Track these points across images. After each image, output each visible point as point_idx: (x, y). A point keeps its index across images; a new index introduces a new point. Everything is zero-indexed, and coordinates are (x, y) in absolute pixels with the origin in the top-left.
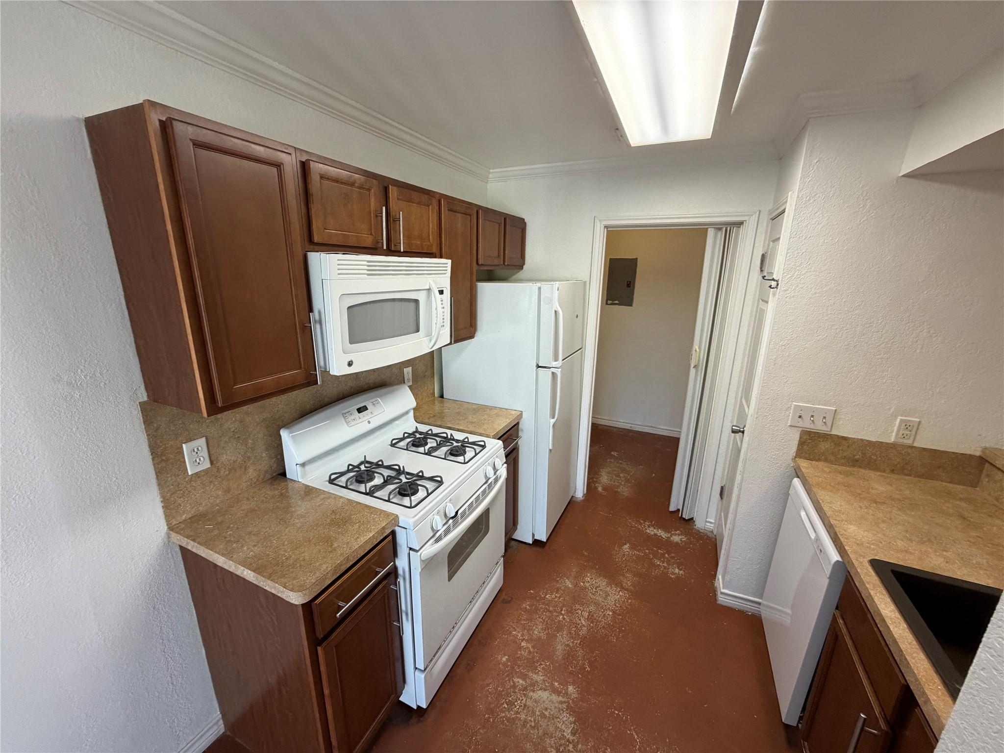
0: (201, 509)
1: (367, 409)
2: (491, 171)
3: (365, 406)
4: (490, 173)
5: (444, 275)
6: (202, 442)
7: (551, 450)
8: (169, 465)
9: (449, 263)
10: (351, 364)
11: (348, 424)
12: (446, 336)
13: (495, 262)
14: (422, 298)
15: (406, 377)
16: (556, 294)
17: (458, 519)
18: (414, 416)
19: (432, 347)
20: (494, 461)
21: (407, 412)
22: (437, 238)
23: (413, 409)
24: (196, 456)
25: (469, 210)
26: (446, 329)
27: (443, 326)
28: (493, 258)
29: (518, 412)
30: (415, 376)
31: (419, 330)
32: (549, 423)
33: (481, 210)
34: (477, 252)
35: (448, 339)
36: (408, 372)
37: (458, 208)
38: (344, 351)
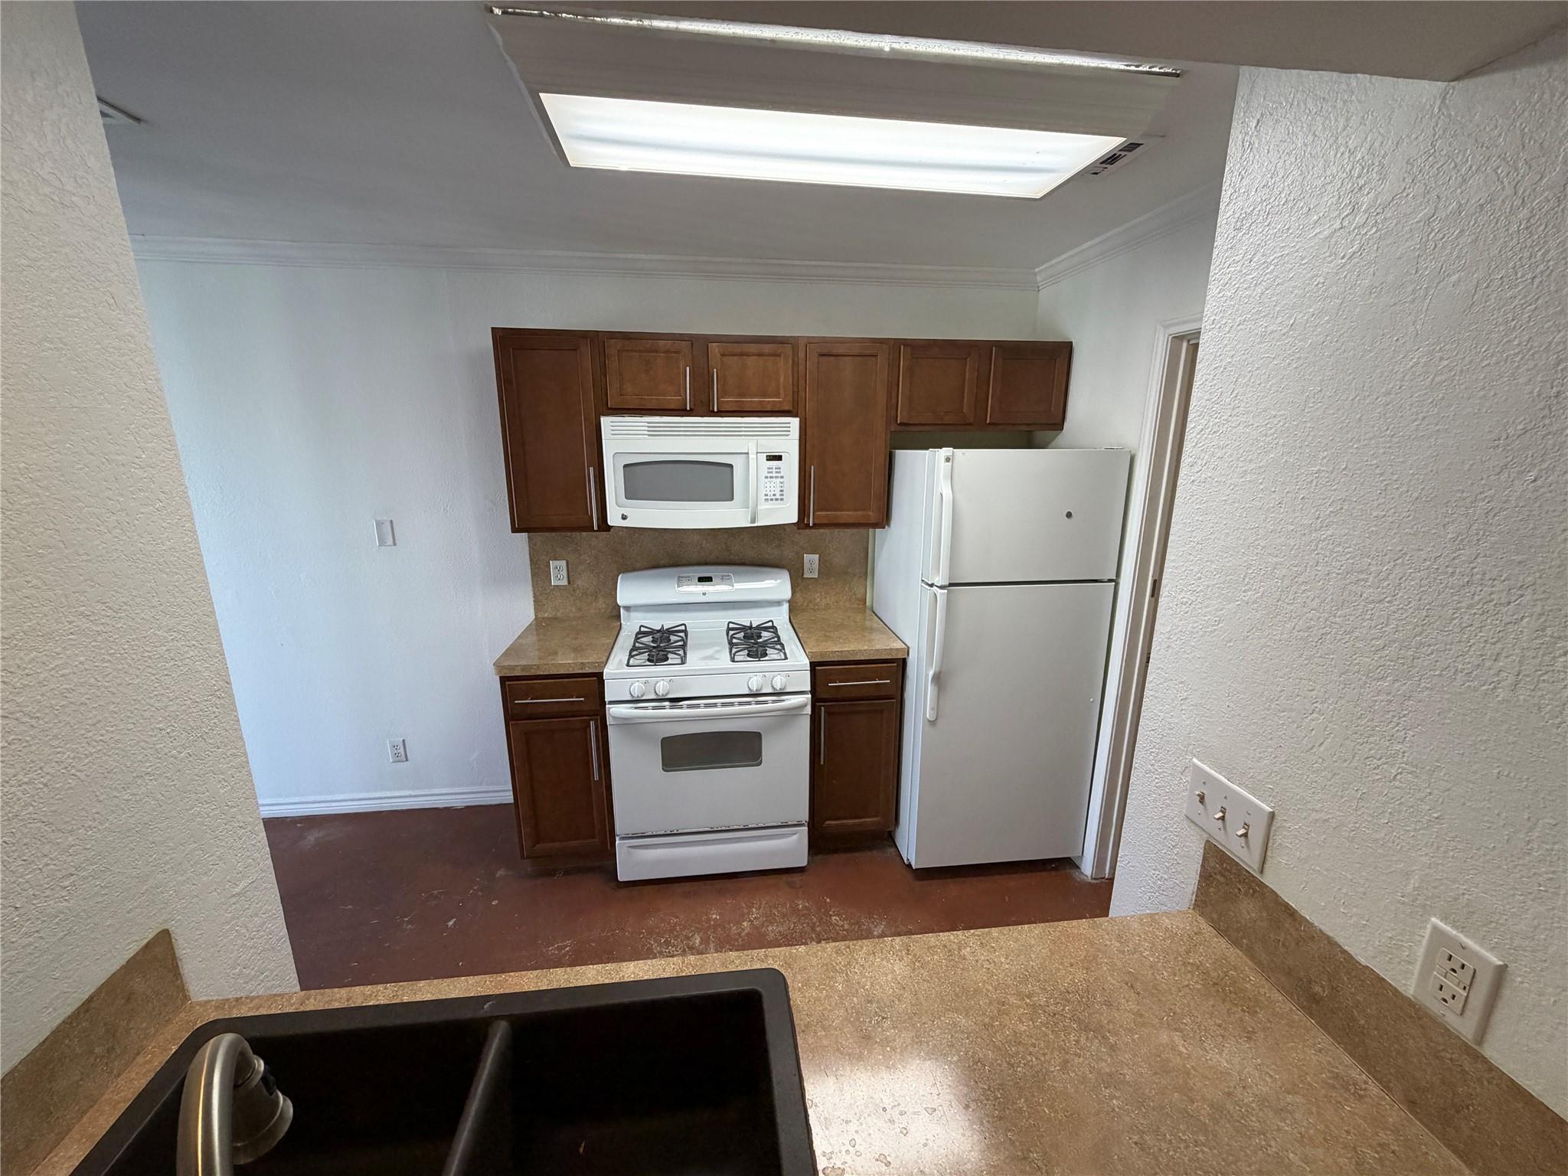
0: (558, 614)
1: (712, 581)
2: (1037, 270)
3: (711, 578)
4: (1035, 274)
5: (786, 437)
6: (563, 563)
7: (933, 723)
8: (539, 572)
9: (795, 422)
10: (624, 517)
11: (678, 587)
12: (787, 513)
13: (947, 420)
14: (738, 463)
15: (806, 566)
16: (943, 467)
17: (681, 707)
18: (791, 611)
19: (753, 520)
20: (774, 677)
21: (779, 603)
22: (796, 393)
23: (789, 601)
24: (558, 573)
25: (870, 350)
26: (788, 505)
27: (782, 499)
28: (943, 414)
29: (904, 646)
30: (825, 568)
31: (732, 499)
32: (927, 675)
33: (904, 345)
34: (892, 407)
35: (793, 518)
36: (811, 560)
37: (841, 350)
38: (616, 504)
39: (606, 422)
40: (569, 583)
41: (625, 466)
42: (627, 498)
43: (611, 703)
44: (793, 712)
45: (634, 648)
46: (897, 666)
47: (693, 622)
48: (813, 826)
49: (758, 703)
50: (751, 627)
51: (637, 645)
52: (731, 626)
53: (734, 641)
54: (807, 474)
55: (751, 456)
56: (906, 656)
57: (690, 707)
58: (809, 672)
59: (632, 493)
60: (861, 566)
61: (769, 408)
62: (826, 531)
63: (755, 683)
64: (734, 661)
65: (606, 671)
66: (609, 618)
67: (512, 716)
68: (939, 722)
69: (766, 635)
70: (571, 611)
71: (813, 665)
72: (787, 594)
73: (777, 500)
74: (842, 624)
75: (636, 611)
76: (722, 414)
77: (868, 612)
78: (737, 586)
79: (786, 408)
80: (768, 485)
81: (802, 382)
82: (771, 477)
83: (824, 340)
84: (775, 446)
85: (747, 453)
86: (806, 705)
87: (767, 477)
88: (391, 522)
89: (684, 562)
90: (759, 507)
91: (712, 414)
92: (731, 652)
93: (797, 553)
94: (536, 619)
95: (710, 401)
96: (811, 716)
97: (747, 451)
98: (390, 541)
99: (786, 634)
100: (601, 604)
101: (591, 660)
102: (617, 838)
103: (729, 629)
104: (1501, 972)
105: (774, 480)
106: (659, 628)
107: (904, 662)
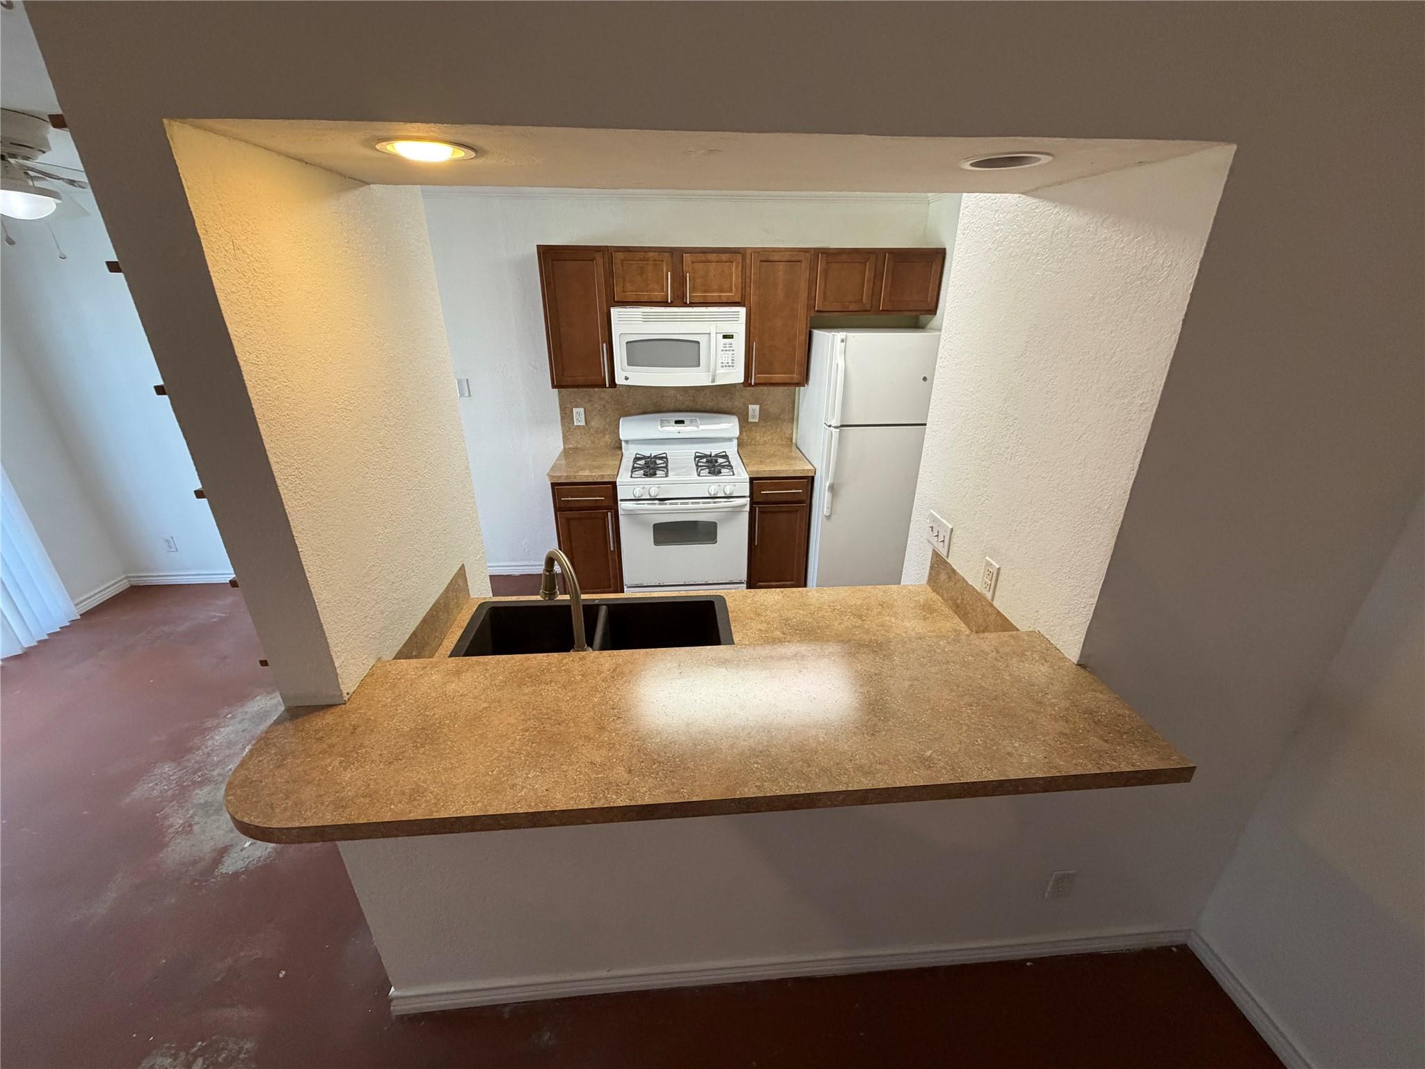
0: (579, 446)
1: (684, 423)
3: (684, 421)
5: (737, 322)
6: (581, 410)
7: (828, 517)
8: (566, 416)
9: (742, 311)
10: (627, 379)
11: (662, 427)
12: (737, 376)
13: (853, 307)
14: (703, 340)
15: (750, 413)
16: (839, 346)
17: (666, 504)
18: (738, 445)
19: (713, 381)
20: (726, 486)
21: (730, 439)
22: (744, 288)
23: (738, 438)
24: (579, 417)
25: (796, 257)
26: (737, 370)
27: (733, 366)
28: (848, 303)
29: (813, 468)
30: (764, 416)
31: (699, 366)
32: (825, 486)
33: (822, 254)
34: (811, 297)
35: (740, 379)
36: (754, 409)
37: (776, 258)
38: (622, 370)
39: (614, 311)
40: (586, 423)
41: (627, 343)
42: (628, 365)
43: (621, 500)
44: (737, 510)
45: (634, 468)
46: (808, 482)
47: (671, 451)
48: (750, 583)
49: (715, 502)
50: (710, 456)
51: (635, 465)
52: (697, 454)
53: (700, 464)
54: (751, 348)
55: (712, 335)
56: (813, 475)
57: (671, 504)
58: (748, 484)
59: (631, 362)
60: (790, 414)
61: (725, 300)
62: (765, 388)
63: (713, 490)
64: (699, 476)
65: (618, 480)
66: (612, 448)
67: (560, 509)
68: (834, 517)
69: (720, 460)
70: (587, 443)
71: (752, 480)
72: (737, 434)
73: (729, 366)
74: (773, 454)
75: (632, 444)
76: (693, 305)
77: (794, 447)
78: (702, 427)
79: (737, 300)
80: (723, 356)
81: (748, 280)
82: (726, 350)
83: (764, 250)
84: (728, 328)
85: (709, 334)
86: (746, 505)
87: (722, 351)
88: (467, 380)
89: (664, 409)
90: (717, 372)
91: (685, 305)
92: (697, 470)
93: (744, 404)
94: (564, 449)
95: (684, 295)
96: (749, 512)
97: (709, 332)
98: (467, 394)
99: (735, 460)
100: (608, 438)
101: (608, 473)
102: (625, 587)
103: (696, 457)
104: (999, 569)
105: (728, 352)
106: (649, 455)
107: (813, 478)
